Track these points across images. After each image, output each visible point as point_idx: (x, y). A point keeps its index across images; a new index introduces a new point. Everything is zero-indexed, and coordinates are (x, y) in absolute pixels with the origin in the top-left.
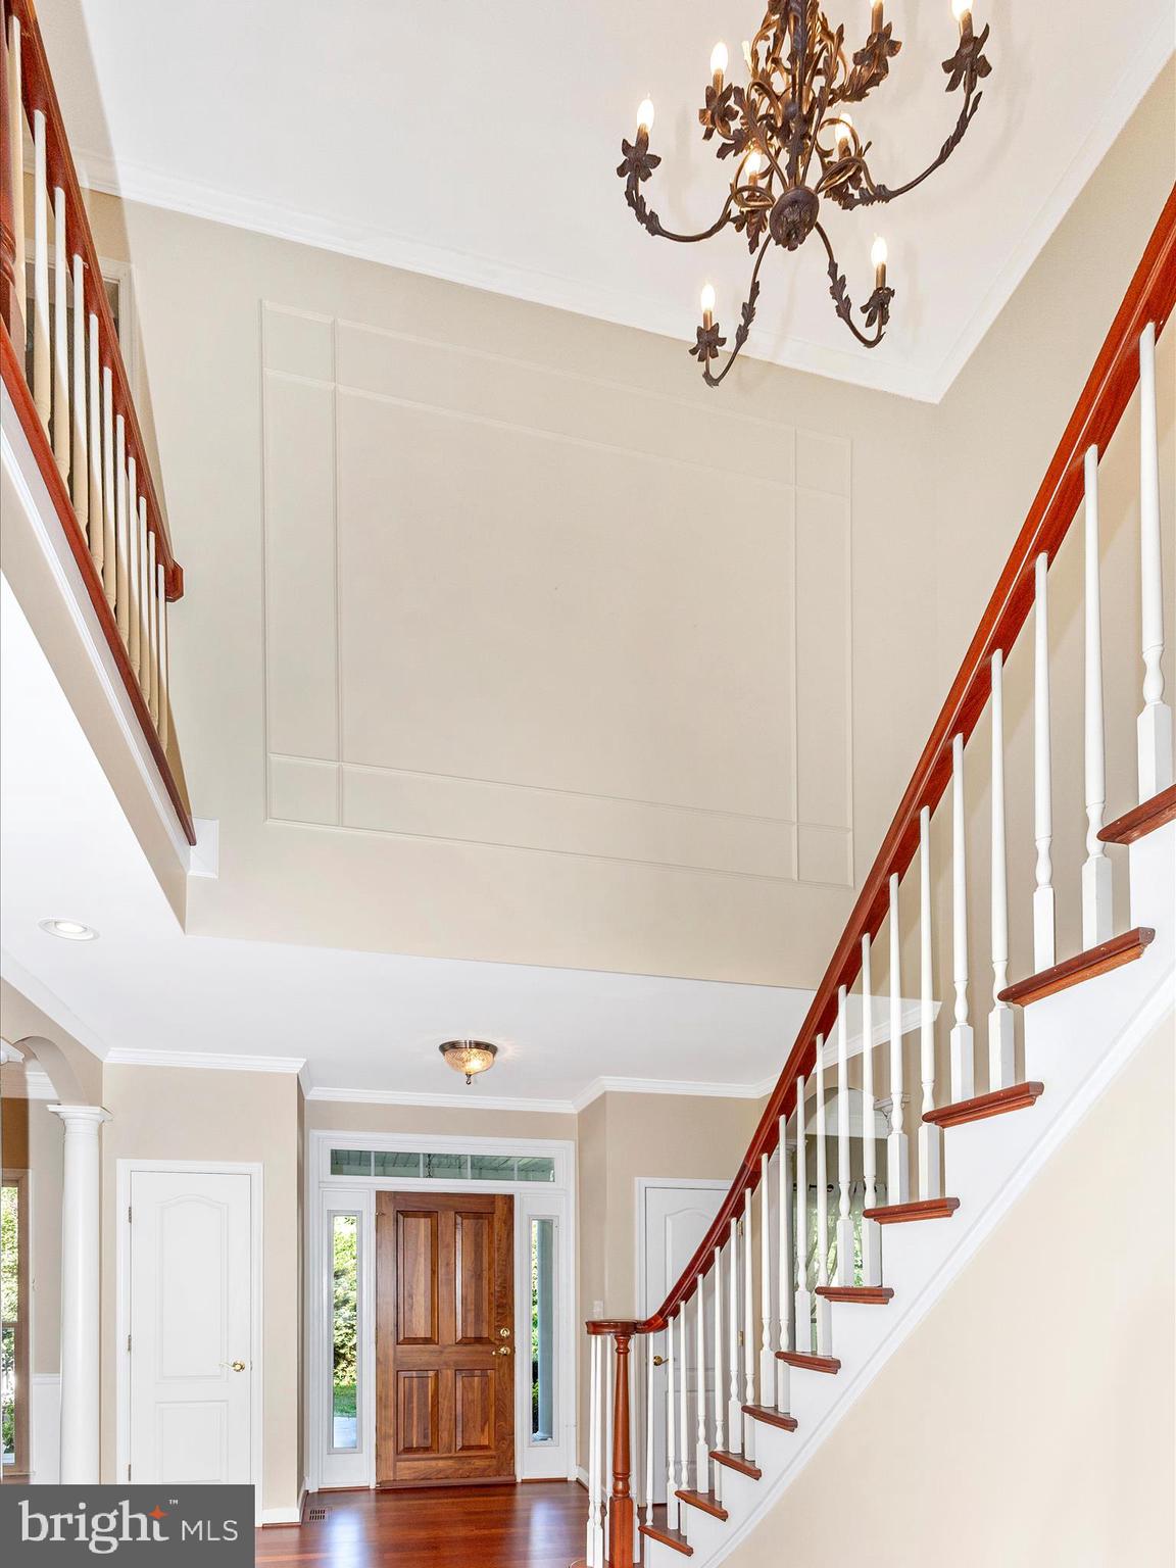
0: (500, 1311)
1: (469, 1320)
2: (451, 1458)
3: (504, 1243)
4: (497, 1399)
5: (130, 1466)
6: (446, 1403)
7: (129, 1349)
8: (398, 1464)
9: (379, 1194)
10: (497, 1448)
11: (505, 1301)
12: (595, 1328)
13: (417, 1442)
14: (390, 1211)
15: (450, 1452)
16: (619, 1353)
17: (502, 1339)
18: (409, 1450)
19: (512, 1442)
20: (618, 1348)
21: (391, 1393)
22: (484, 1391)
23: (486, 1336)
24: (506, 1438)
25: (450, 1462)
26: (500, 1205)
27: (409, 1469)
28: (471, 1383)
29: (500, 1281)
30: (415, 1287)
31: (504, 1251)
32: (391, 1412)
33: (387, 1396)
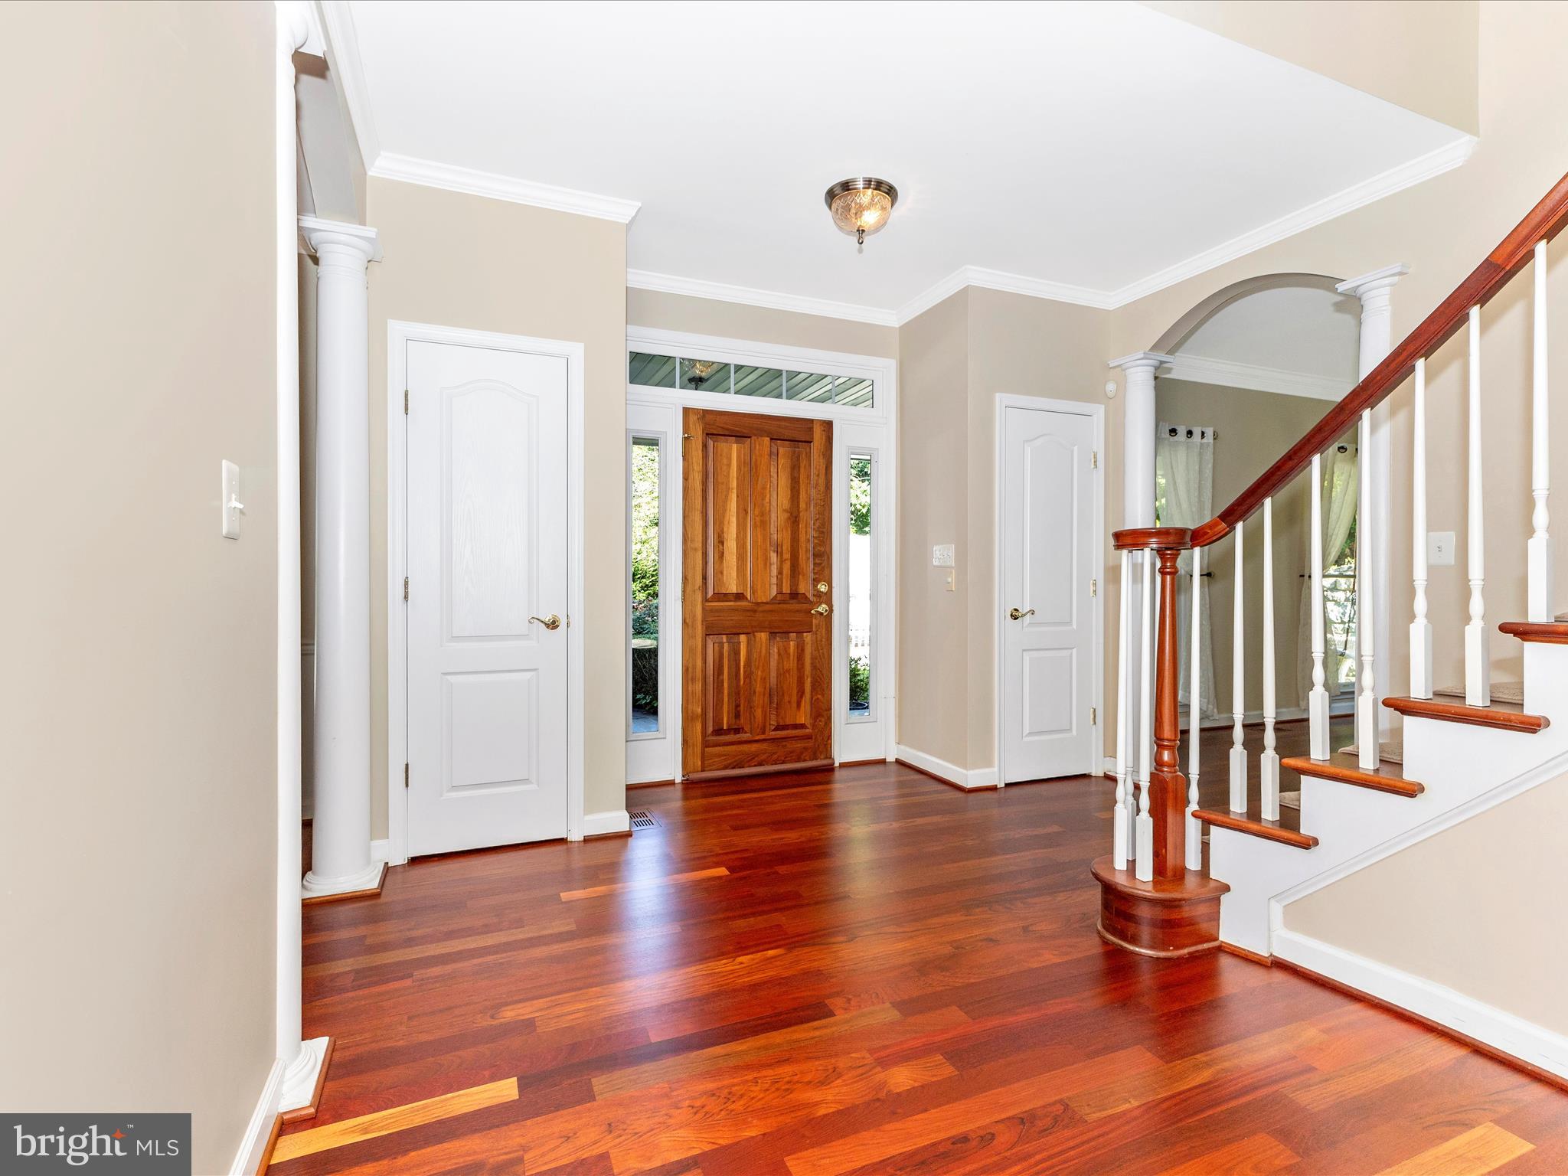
0: (817, 561)
1: (785, 572)
2: (764, 740)
3: (822, 480)
4: (814, 667)
5: (407, 765)
6: (760, 673)
7: (406, 597)
8: (706, 749)
9: (686, 411)
10: (814, 726)
11: (822, 549)
12: (1126, 540)
13: (728, 723)
14: (698, 433)
15: (764, 733)
16: (1163, 573)
17: (819, 595)
18: (718, 731)
19: (829, 718)
20: (1163, 567)
21: (699, 663)
22: (800, 657)
23: (803, 592)
24: (823, 713)
25: (764, 746)
26: (818, 434)
27: (720, 756)
28: (786, 649)
29: (818, 524)
30: (725, 529)
31: (822, 488)
32: (699, 686)
33: (694, 667)
